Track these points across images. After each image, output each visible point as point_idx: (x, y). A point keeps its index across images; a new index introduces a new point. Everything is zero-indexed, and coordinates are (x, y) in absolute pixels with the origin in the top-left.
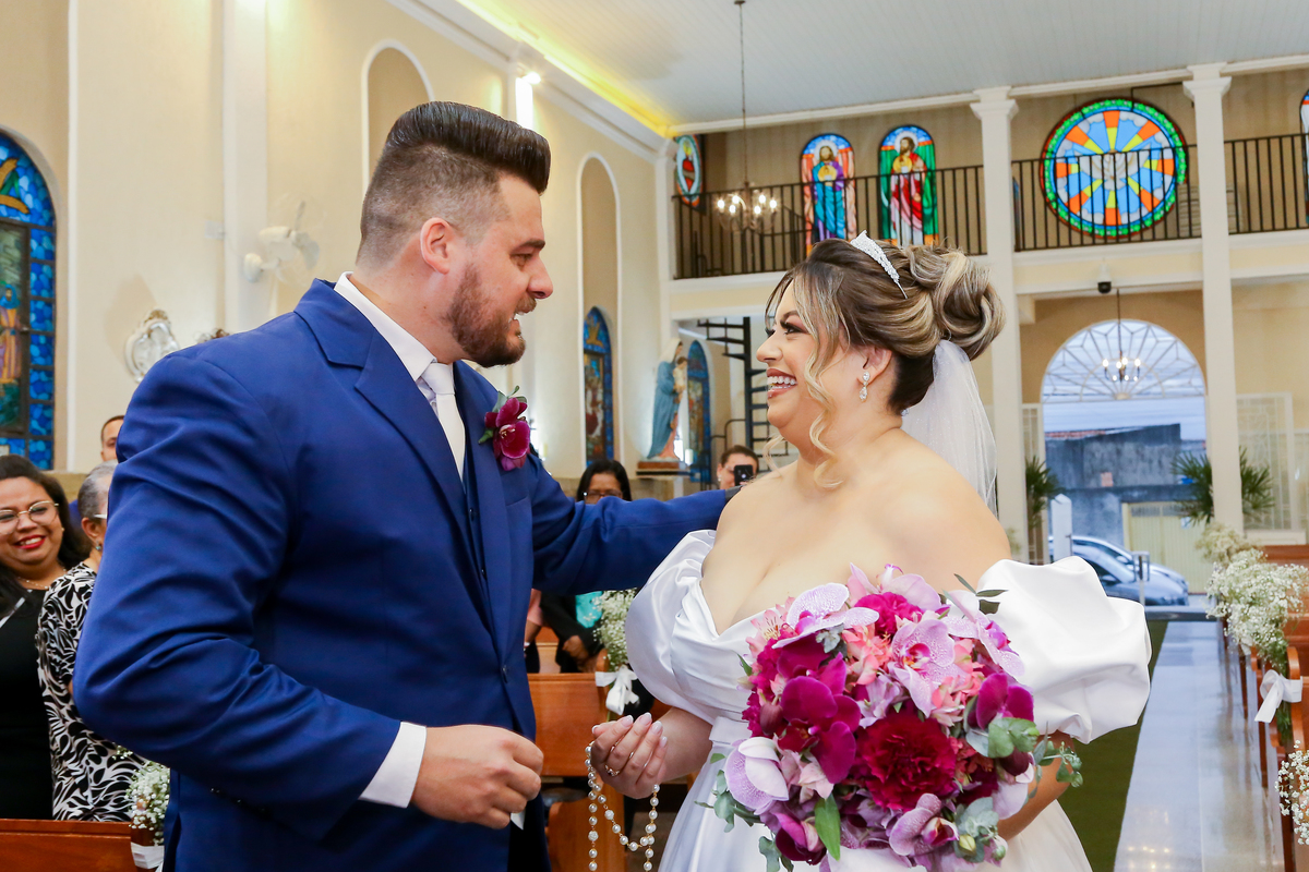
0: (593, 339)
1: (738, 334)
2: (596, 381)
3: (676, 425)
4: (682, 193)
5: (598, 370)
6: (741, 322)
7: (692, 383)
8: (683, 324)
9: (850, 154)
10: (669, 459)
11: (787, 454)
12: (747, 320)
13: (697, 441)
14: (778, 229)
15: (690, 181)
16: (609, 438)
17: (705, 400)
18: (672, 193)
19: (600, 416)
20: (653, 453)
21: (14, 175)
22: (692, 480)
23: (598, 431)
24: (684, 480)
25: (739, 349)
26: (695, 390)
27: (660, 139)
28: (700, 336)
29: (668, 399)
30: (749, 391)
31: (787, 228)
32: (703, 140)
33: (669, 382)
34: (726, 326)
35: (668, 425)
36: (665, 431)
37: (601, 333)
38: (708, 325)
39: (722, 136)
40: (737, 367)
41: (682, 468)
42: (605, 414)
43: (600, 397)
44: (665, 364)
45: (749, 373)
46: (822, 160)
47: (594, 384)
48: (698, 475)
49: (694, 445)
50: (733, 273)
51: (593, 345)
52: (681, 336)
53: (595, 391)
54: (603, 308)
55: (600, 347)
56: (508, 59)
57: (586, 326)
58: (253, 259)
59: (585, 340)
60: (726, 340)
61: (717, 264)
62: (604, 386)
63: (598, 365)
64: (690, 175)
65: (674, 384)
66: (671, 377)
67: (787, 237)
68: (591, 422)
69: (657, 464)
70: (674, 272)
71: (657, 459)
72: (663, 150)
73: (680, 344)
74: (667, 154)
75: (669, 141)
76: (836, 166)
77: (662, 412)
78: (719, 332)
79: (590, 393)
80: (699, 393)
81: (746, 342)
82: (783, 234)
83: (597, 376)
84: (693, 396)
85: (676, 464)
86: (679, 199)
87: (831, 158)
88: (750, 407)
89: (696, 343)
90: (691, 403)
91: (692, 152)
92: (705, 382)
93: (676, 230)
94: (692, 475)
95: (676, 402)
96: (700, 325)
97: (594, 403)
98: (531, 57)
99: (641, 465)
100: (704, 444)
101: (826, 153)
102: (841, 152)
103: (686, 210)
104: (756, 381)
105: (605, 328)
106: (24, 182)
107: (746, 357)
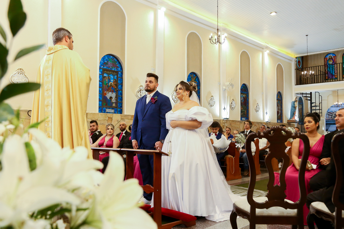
0: (278, 97)
1: (309, 96)
2: (279, 105)
3: (295, 114)
5: (279, 103)
6: (310, 93)
7: (299, 105)
8: (297, 94)
9: (336, 57)
10: (293, 120)
12: (311, 93)
13: (300, 116)
14: (317, 74)
15: (299, 65)
16: (282, 116)
17: (302, 109)
18: (295, 68)
19: (280, 112)
20: (290, 119)
21: (196, 78)
22: (299, 124)
23: (279, 114)
24: (297, 124)
25: (309, 98)
26: (300, 107)
27: (293, 58)
28: (301, 96)
29: (293, 108)
30: (311, 107)
31: (320, 74)
32: (302, 58)
33: (294, 105)
34: (306, 94)
35: (294, 113)
36: (293, 114)
38: (303, 94)
39: (307, 56)
40: (309, 102)
42: (281, 111)
43: (280, 108)
45: (311, 103)
46: (329, 58)
47: (279, 106)
50: (308, 84)
51: (278, 98)
53: (279, 107)
54: (280, 91)
55: (280, 98)
56: (263, 49)
57: (277, 95)
58: (224, 87)
60: (306, 97)
61: (304, 82)
62: (281, 106)
64: (300, 64)
66: (294, 104)
67: (320, 76)
68: (278, 113)
69: (291, 121)
70: (295, 84)
71: (291, 120)
72: (293, 60)
73: (296, 98)
74: (294, 61)
75: (295, 58)
76: (333, 60)
77: (292, 111)
78: (305, 95)
79: (278, 107)
80: (301, 107)
81: (311, 97)
85: (295, 121)
86: (297, 69)
87: (331, 58)
88: (311, 110)
90: (299, 109)
91: (300, 59)
92: (302, 105)
93: (295, 75)
94: (299, 123)
95: (295, 109)
96: (301, 94)
97: (279, 109)
98: (267, 48)
99: (288, 121)
101: (330, 57)
102: (334, 57)
104: (313, 105)
105: (281, 95)
106: (197, 79)
107: (311, 100)
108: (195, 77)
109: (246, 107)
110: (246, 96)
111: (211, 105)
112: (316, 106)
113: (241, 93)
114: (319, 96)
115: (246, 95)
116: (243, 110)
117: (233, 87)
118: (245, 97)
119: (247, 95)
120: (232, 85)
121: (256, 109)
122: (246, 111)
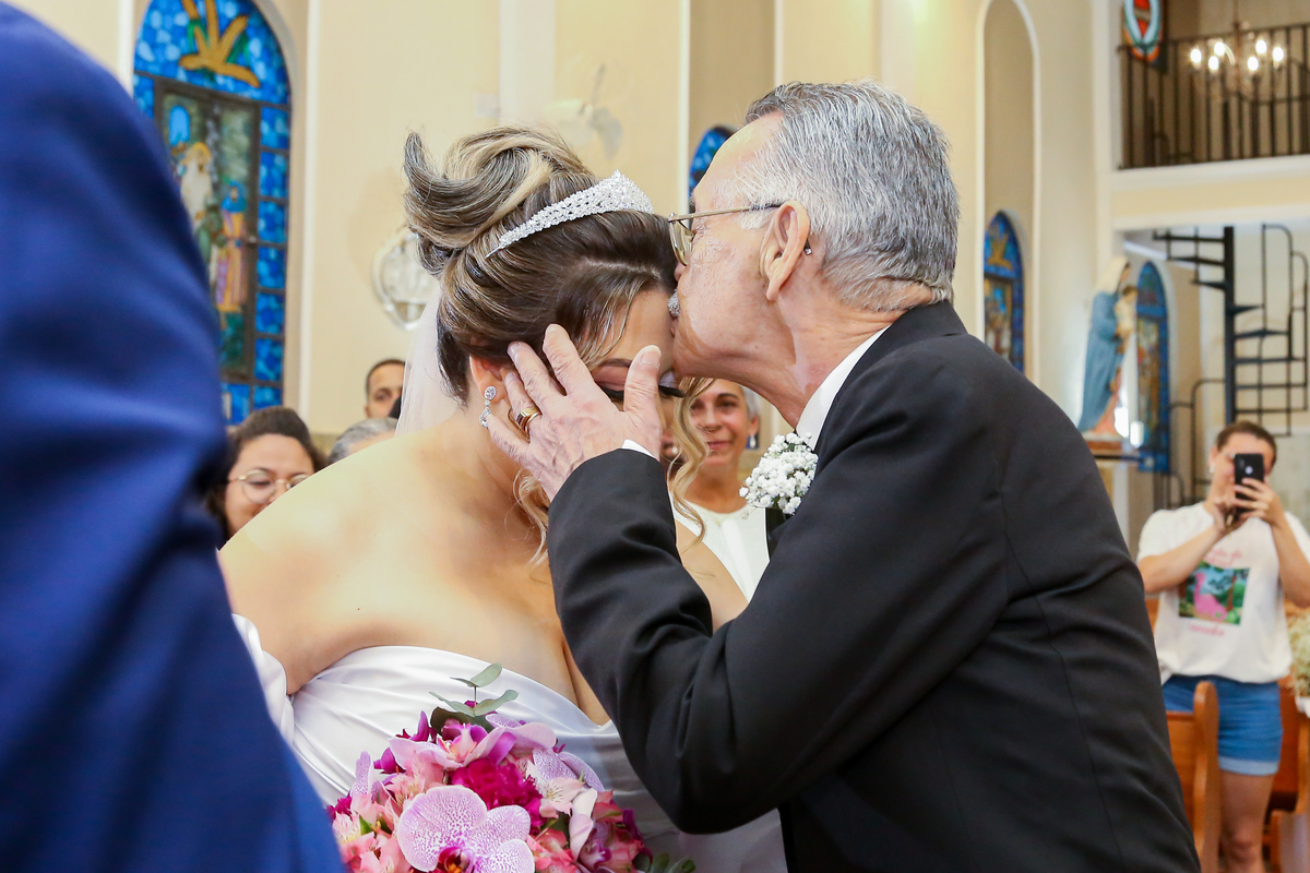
0: (997, 258)
1: (1216, 252)
2: (1000, 319)
3: (1118, 386)
4: (1131, 42)
5: (1004, 302)
6: (1220, 234)
7: (1142, 324)
8: (1130, 236)
10: (1106, 436)
11: (1289, 434)
12: (1229, 232)
13: (1149, 409)
14: (1281, 93)
15: (1143, 24)
17: (1162, 349)
18: (1118, 42)
20: (1083, 428)
21: (244, 38)
22: (1141, 469)
24: (1130, 469)
25: (1216, 274)
26: (1147, 335)
28: (1157, 254)
29: (1105, 346)
30: (1231, 337)
31: (1295, 92)
33: (1110, 322)
34: (1196, 239)
35: (1107, 386)
36: (1102, 394)
37: (1010, 248)
38: (1169, 238)
40: (1213, 302)
41: (1127, 450)
44: (1103, 295)
45: (1232, 311)
48: (1149, 462)
49: (1144, 415)
50: (1209, 159)
51: (997, 266)
52: (1128, 254)
53: (998, 333)
54: (1014, 213)
55: (1007, 269)
57: (989, 240)
59: (986, 260)
60: (1197, 260)
61: (1185, 147)
63: (1004, 296)
64: (1144, 15)
65: (1116, 325)
66: (1111, 314)
67: (1296, 106)
70: (1119, 158)
71: (1092, 435)
73: (1127, 266)
77: (1097, 367)
78: (1187, 249)
80: (1153, 338)
81: (1228, 264)
82: (1289, 100)
83: (1002, 314)
84: (1145, 344)
85: (1118, 445)
86: (1126, 49)
88: (1232, 361)
89: (1150, 266)
90: (1140, 354)
92: (1162, 322)
93: (1123, 100)
94: (1141, 461)
95: (1120, 351)
96: (1156, 237)
100: (1159, 414)
103: (1138, 68)
104: (1243, 323)
105: (1013, 241)
106: (255, 47)
107: (1227, 286)
108: (238, 26)
111: (402, 307)
112: (1263, 333)
114: (1292, 254)
120: (604, 124)
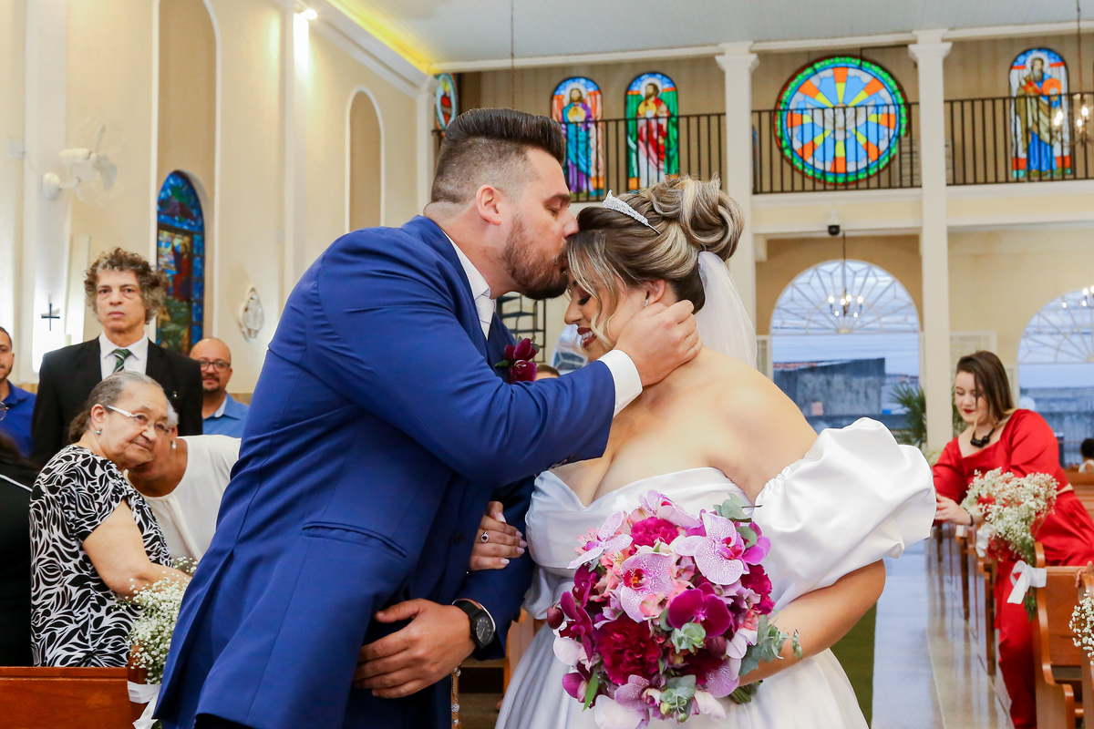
4: (440, 128)
9: (599, 96)
15: (447, 116)
18: (432, 128)
27: (423, 77)
32: (460, 79)
39: (477, 76)
46: (572, 101)
58: (52, 178)
64: (447, 110)
72: (425, 87)
74: (428, 90)
75: (430, 78)
76: (585, 107)
86: (438, 133)
87: (580, 99)
91: (450, 88)
101: (575, 95)
102: (590, 94)
109: (190, 307)
110: (192, 242)
113: (161, 227)
115: (187, 239)
116: (172, 327)
117: (108, 183)
118: (181, 249)
119: (197, 237)
120: (105, 168)
121: (246, 320)
122: (185, 333)
